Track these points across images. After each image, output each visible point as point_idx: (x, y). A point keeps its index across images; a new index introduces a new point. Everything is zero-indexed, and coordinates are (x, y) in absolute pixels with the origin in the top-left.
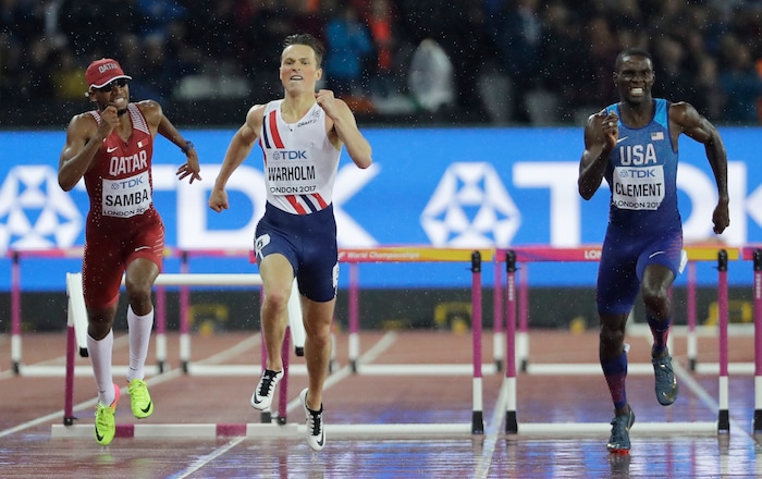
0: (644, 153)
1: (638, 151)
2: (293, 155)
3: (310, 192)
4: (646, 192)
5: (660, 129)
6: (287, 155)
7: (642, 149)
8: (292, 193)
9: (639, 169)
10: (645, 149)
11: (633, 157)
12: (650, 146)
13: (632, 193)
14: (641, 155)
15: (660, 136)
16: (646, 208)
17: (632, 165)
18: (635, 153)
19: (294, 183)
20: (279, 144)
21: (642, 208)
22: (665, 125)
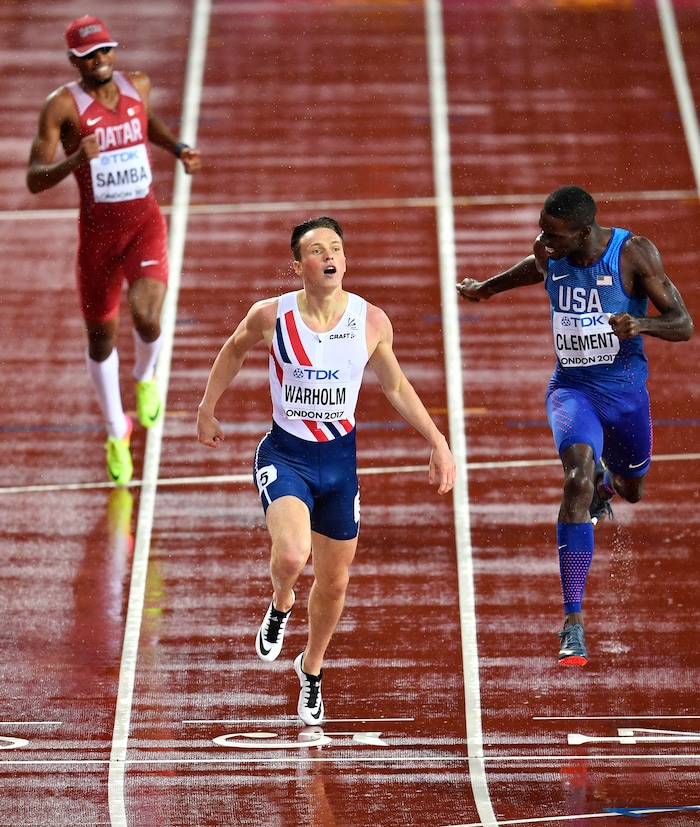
0: (587, 298)
1: (579, 294)
2: (322, 375)
3: (336, 419)
4: (595, 344)
5: (608, 272)
6: (314, 375)
7: (584, 294)
8: (314, 419)
9: (582, 316)
10: (588, 293)
11: (573, 302)
12: (594, 292)
13: (576, 346)
14: (583, 301)
15: (607, 281)
16: (597, 363)
17: (571, 311)
18: (576, 297)
19: (319, 408)
20: (304, 360)
21: (592, 363)
22: (614, 267)
